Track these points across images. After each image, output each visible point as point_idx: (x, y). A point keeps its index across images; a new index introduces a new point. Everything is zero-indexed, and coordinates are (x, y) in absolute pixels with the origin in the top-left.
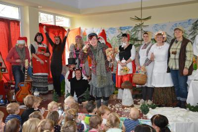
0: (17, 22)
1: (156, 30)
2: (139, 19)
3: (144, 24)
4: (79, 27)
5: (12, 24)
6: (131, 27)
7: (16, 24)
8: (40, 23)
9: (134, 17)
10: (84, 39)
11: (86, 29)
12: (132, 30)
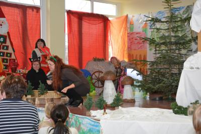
0: (37, 9)
5: (29, 11)
6: (183, 8)
7: (35, 10)
8: (70, 11)
10: (131, 29)
11: (133, 16)
12: (184, 12)
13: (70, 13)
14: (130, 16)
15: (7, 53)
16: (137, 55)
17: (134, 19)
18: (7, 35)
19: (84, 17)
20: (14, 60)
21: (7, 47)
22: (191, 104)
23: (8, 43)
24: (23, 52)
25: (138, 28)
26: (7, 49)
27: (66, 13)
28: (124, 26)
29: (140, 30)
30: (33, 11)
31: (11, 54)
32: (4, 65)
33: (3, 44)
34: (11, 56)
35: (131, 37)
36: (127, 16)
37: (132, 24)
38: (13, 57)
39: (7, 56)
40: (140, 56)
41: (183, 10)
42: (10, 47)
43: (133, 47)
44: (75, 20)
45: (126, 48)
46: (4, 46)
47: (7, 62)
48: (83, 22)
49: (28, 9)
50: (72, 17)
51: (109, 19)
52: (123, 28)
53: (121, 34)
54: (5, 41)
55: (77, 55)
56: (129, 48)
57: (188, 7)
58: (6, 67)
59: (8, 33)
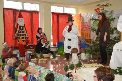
5: (34, 14)
7: (37, 13)
10: (83, 20)
11: (84, 14)
13: (53, 13)
14: (82, 14)
15: (24, 34)
16: (85, 34)
17: (84, 16)
18: (23, 25)
19: (60, 15)
20: (27, 38)
21: (24, 31)
22: (117, 68)
23: (24, 30)
24: (31, 34)
25: (86, 20)
26: (24, 32)
27: (51, 14)
28: (79, 19)
29: (87, 21)
30: (36, 13)
31: (26, 35)
32: (23, 40)
33: (22, 30)
34: (26, 36)
35: (83, 25)
36: (81, 14)
37: (83, 18)
38: (27, 36)
39: (24, 36)
40: (87, 34)
41: (109, 12)
42: (25, 32)
43: (84, 29)
44: (55, 17)
45: (80, 30)
46: (22, 31)
47: (24, 39)
48: (59, 18)
49: (33, 13)
50: (54, 15)
51: (72, 15)
53: (78, 23)
54: (23, 29)
55: (57, 34)
56: (82, 30)
57: (111, 11)
58: (24, 41)
59: (24, 25)
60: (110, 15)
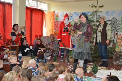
0: (10, 5)
1: (108, 15)
2: (95, 7)
3: (99, 11)
4: (54, 11)
5: (7, 6)
7: (10, 6)
8: (27, 7)
9: (92, 5)
10: (57, 19)
11: (58, 12)
12: (90, 14)
14: (56, 12)
17: (59, 14)
24: (4, 31)
28: (52, 17)
37: (57, 16)
41: (90, 13)
44: (29, 12)
48: (33, 14)
51: (45, 12)
52: (52, 18)
55: (29, 33)
56: (55, 29)
60: (92, 16)
